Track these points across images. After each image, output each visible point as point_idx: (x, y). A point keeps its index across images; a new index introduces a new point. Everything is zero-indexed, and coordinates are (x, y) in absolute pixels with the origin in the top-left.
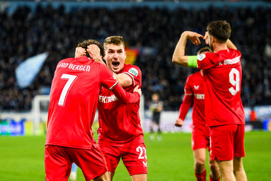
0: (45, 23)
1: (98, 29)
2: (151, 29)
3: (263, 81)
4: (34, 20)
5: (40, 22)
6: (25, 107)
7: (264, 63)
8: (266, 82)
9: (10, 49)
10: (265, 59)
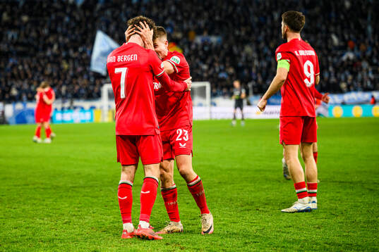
0: (113, 13)
1: (165, 18)
2: (217, 18)
3: (327, 68)
4: (103, 9)
5: (108, 12)
6: (94, 95)
7: (329, 51)
8: (331, 69)
9: (79, 38)
10: (329, 47)
